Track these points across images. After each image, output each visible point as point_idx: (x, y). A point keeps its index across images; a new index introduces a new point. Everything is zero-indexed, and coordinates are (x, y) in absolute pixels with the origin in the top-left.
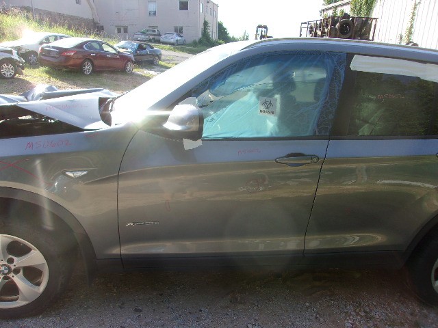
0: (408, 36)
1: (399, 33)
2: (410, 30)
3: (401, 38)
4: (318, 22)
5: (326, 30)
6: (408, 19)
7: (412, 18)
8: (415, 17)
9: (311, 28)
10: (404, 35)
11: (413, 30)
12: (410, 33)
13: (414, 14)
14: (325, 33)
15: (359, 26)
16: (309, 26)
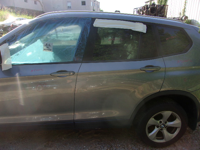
0: (184, 13)
1: (180, 11)
2: (184, 10)
3: (180, 14)
4: (141, 8)
5: (144, 12)
6: (183, 5)
7: (185, 4)
8: (186, 4)
10: (182, 13)
11: (185, 10)
12: (184, 11)
13: (186, 3)
14: (144, 13)
15: (159, 9)
16: (137, 10)
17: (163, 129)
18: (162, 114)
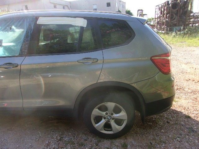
4: (162, 5)
9: (160, 8)
15: (182, 5)
16: (159, 7)
17: (110, 120)
18: (105, 105)
